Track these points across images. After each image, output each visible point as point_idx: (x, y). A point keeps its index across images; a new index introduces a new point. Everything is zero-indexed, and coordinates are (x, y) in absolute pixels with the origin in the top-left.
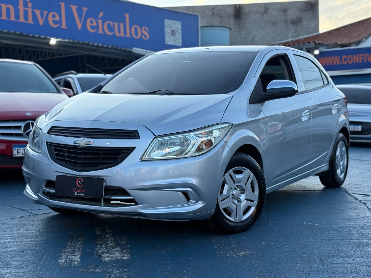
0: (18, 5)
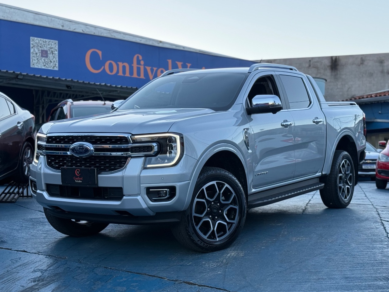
0: (133, 63)
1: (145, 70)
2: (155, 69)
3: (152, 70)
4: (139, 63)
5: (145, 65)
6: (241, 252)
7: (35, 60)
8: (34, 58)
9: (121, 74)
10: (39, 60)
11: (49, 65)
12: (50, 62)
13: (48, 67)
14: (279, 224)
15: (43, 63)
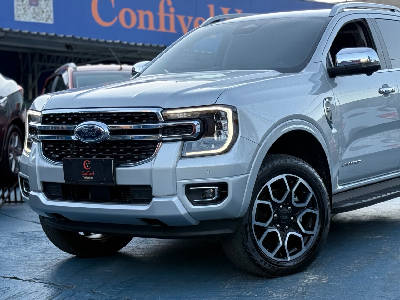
0: (158, 11)
1: (177, 20)
2: (190, 18)
3: (186, 20)
4: (167, 10)
5: (176, 13)
6: (324, 277)
7: (20, 10)
8: (19, 7)
9: (142, 27)
10: (26, 9)
11: (40, 16)
12: (41, 13)
13: (39, 19)
14: (379, 237)
15: (32, 14)
